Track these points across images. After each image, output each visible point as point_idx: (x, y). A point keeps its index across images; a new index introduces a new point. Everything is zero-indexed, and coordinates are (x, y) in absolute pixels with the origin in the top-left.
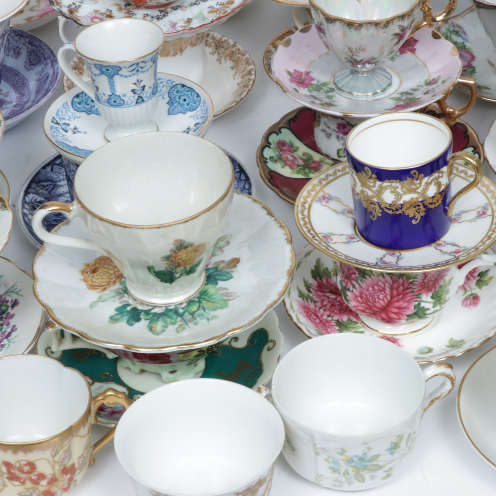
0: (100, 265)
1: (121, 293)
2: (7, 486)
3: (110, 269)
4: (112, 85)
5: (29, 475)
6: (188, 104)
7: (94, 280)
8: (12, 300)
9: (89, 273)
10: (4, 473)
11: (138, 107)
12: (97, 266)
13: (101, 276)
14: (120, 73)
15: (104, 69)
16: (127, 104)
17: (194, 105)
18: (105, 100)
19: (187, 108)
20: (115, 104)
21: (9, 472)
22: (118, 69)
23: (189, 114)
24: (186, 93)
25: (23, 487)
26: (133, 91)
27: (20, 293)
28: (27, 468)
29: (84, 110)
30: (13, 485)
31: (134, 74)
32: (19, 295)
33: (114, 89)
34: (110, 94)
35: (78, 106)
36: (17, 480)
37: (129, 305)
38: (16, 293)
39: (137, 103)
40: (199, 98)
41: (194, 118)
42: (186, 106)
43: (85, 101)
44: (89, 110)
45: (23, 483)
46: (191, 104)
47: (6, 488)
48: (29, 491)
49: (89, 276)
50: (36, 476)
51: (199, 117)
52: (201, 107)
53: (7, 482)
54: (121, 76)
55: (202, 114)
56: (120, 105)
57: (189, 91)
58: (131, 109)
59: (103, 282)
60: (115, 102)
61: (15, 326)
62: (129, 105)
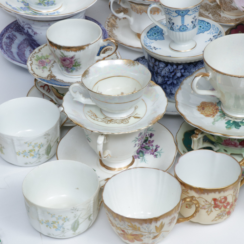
0: (204, 106)
1: (223, 116)
2: (212, 212)
3: (210, 107)
4: (183, 21)
5: (223, 204)
6: (203, 28)
7: (206, 113)
8: (149, 134)
9: (201, 110)
10: (212, 205)
11: (193, 30)
12: (203, 106)
13: (208, 110)
14: (188, 13)
15: (181, 13)
16: (189, 29)
17: (207, 28)
18: (177, 29)
19: (203, 30)
20: (183, 30)
21: (215, 204)
22: (188, 11)
23: (206, 33)
24: (200, 23)
25: (220, 210)
26: (192, 22)
27: (152, 130)
28: (223, 200)
29: (153, 39)
30: (216, 210)
31: (194, 13)
32: (152, 131)
33: (184, 22)
34: (181, 25)
35: (150, 37)
36: (218, 207)
37: (231, 121)
38: (150, 130)
39: (193, 28)
40: (209, 24)
41: (210, 34)
42: (202, 29)
43: (152, 34)
44: (155, 38)
45: (220, 208)
46: (205, 28)
47: (212, 213)
48: (222, 212)
49: (202, 111)
50: (226, 204)
51: (214, 32)
52: (212, 28)
53: (213, 209)
54: (188, 15)
55: (215, 31)
56: (185, 30)
57: (202, 22)
58: (190, 31)
59: (211, 113)
60: (183, 29)
61: (157, 145)
62: (190, 30)
